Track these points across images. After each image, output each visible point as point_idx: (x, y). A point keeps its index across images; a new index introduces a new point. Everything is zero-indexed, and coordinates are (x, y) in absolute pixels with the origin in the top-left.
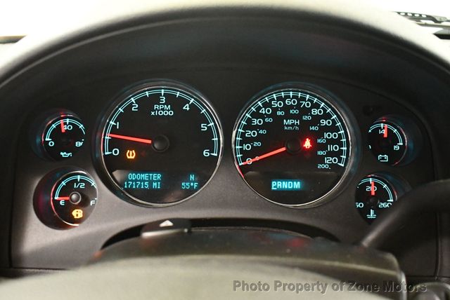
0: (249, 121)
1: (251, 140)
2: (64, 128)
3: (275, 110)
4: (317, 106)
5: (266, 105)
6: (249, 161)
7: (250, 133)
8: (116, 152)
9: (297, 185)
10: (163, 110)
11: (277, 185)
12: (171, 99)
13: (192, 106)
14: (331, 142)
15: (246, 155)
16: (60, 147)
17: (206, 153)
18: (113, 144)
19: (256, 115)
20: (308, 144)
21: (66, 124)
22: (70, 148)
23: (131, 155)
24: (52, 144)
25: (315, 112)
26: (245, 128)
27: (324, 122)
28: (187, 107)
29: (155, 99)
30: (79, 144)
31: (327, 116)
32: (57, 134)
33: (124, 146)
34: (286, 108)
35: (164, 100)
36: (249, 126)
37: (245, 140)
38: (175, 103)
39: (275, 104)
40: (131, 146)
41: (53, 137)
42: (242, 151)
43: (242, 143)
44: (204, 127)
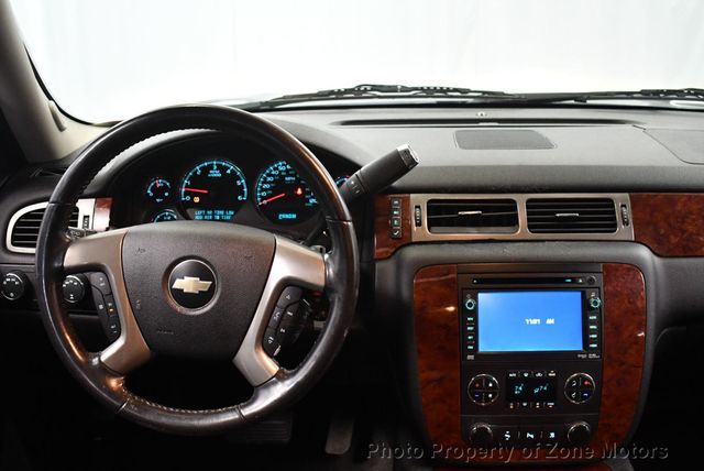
0: (265, 179)
1: (266, 190)
2: (158, 185)
3: (280, 172)
5: (276, 169)
6: (265, 202)
7: (265, 186)
8: (188, 198)
9: (294, 216)
10: (215, 173)
11: (282, 216)
12: (219, 167)
13: (232, 171)
15: (263, 198)
16: (156, 196)
17: (239, 198)
18: (186, 193)
19: (269, 175)
20: (299, 192)
21: (160, 183)
22: (162, 196)
23: (197, 200)
24: (151, 194)
26: (263, 183)
28: (229, 171)
29: (211, 167)
30: (166, 194)
32: (154, 189)
33: (194, 195)
34: (287, 171)
35: (215, 167)
36: (265, 182)
37: (263, 190)
38: (222, 169)
39: (281, 168)
40: (197, 194)
41: (152, 190)
42: (261, 196)
43: (260, 192)
44: (239, 183)
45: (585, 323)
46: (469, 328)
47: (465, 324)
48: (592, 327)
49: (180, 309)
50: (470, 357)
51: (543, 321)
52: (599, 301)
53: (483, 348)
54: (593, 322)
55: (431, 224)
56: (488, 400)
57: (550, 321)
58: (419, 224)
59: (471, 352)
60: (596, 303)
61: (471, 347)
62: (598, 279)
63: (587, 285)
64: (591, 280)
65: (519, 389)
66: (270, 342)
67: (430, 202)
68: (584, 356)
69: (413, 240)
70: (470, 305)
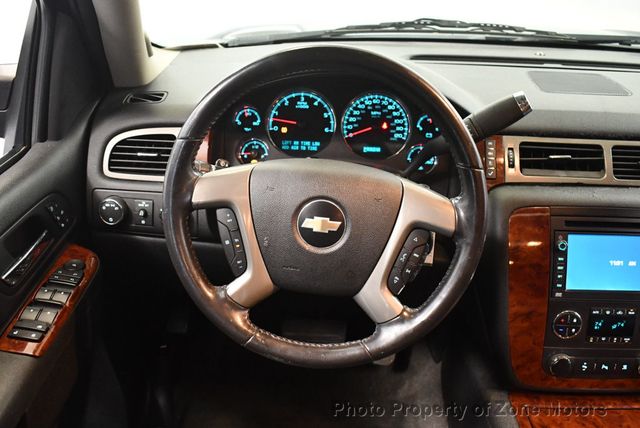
0: (352, 112)
1: (352, 123)
2: (247, 114)
3: (367, 106)
4: (391, 104)
5: (362, 103)
6: (351, 135)
7: (352, 119)
8: (276, 128)
9: (378, 150)
10: (303, 105)
11: (367, 149)
12: (307, 99)
13: (319, 103)
14: (399, 125)
15: (349, 131)
16: (244, 125)
17: (326, 130)
18: (274, 123)
19: (356, 109)
20: (385, 126)
21: (248, 112)
22: (251, 126)
23: (284, 130)
24: (239, 123)
25: (390, 107)
26: (349, 116)
27: (395, 114)
28: (316, 104)
29: (298, 98)
30: (255, 123)
31: (396, 110)
32: (242, 118)
33: (281, 125)
34: (373, 105)
35: (303, 99)
36: (351, 115)
37: (349, 123)
38: (310, 101)
39: (367, 103)
40: (285, 125)
41: (240, 119)
42: (347, 129)
43: (347, 125)
44: (326, 115)
46: (559, 268)
47: (556, 263)
49: (308, 247)
50: (559, 295)
51: (626, 263)
53: (569, 286)
55: (523, 165)
56: (571, 334)
57: (632, 264)
58: (512, 166)
59: (559, 290)
61: (560, 286)
65: (598, 325)
66: (395, 282)
67: (522, 144)
69: (507, 181)
70: (562, 246)
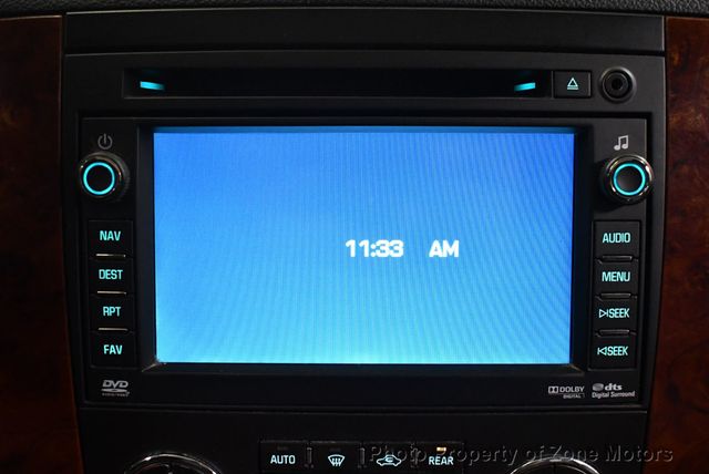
45: (586, 259)
46: (105, 274)
48: (608, 277)
50: (115, 387)
51: (417, 248)
52: (646, 170)
54: (615, 258)
57: (442, 249)
59: (114, 367)
60: (632, 178)
61: (115, 349)
62: (644, 78)
63: (601, 104)
64: (617, 83)
68: (572, 392)
70: (99, 178)
